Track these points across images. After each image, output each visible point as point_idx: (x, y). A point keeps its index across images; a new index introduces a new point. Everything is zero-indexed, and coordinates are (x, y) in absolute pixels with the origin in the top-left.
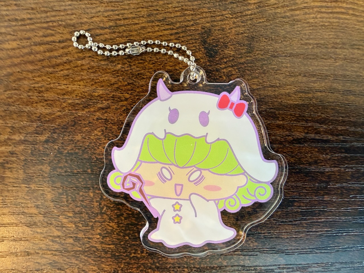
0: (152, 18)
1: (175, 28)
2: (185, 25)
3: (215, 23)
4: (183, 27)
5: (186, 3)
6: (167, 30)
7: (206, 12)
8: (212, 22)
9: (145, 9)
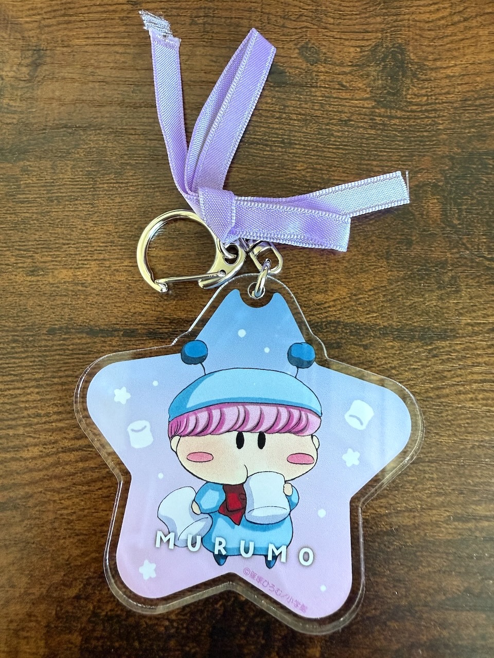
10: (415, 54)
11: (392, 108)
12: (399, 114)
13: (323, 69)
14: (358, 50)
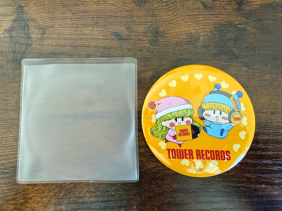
10: (161, 29)
11: (154, 46)
12: (157, 48)
13: (133, 34)
14: (144, 28)
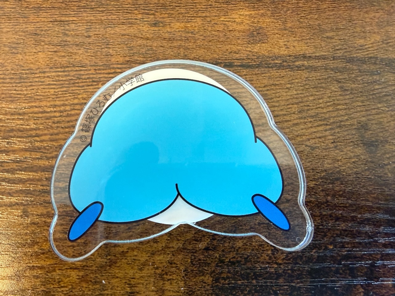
0: (304, 114)
1: (328, 123)
2: (339, 120)
3: (371, 117)
4: (337, 122)
5: (338, 97)
6: (321, 125)
7: (360, 106)
8: (367, 115)
9: (296, 106)
